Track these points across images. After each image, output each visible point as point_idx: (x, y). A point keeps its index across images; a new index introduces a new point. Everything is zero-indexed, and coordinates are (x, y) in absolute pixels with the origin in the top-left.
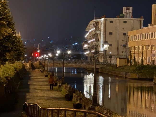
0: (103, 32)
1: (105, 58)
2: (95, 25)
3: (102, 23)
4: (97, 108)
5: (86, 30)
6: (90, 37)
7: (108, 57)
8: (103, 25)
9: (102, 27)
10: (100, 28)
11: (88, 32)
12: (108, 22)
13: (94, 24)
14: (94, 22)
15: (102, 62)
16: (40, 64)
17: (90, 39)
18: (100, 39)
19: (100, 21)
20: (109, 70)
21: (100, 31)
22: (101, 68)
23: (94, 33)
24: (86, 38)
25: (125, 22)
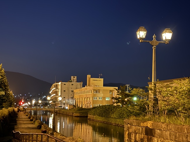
7: (63, 104)
9: (60, 87)
11: (52, 90)
12: (63, 84)
14: (55, 85)
17: (53, 94)
19: (59, 84)
21: (59, 89)
22: (59, 110)
23: (55, 91)
25: (72, 85)
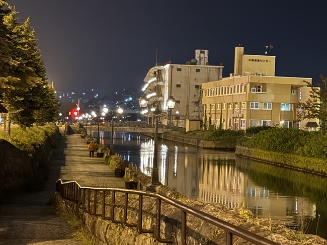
0: (167, 84)
1: (170, 120)
2: (157, 73)
3: (167, 71)
4: (158, 188)
5: (144, 81)
6: (150, 90)
7: (174, 118)
8: (167, 74)
9: (166, 77)
10: (163, 78)
11: (147, 83)
12: (174, 70)
13: (155, 73)
14: (156, 70)
15: (166, 124)
16: (81, 126)
17: (149, 93)
18: (163, 94)
19: (164, 69)
20: (176, 136)
21: (164, 82)
22: (164, 133)
23: (156, 85)
24: (145, 91)
25: (198, 70)
